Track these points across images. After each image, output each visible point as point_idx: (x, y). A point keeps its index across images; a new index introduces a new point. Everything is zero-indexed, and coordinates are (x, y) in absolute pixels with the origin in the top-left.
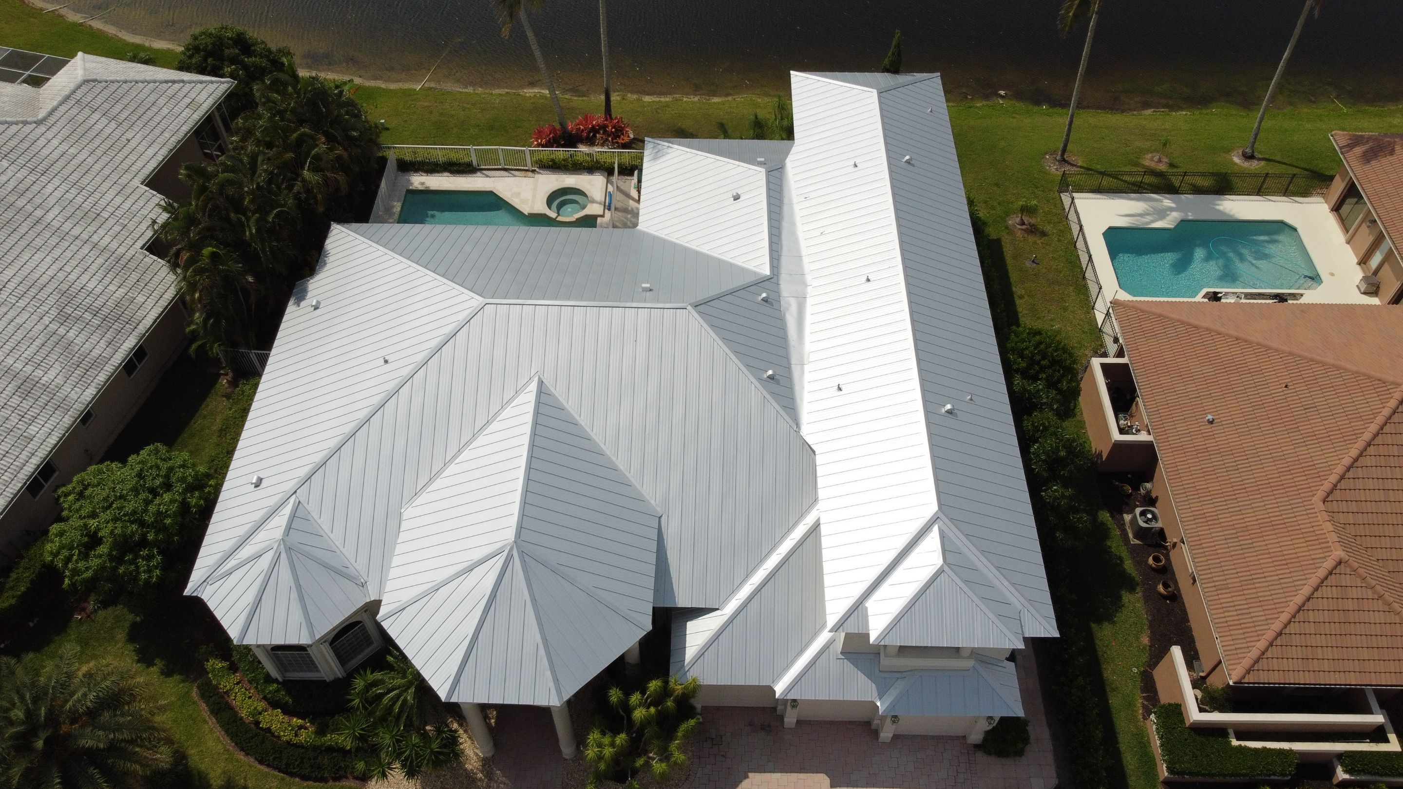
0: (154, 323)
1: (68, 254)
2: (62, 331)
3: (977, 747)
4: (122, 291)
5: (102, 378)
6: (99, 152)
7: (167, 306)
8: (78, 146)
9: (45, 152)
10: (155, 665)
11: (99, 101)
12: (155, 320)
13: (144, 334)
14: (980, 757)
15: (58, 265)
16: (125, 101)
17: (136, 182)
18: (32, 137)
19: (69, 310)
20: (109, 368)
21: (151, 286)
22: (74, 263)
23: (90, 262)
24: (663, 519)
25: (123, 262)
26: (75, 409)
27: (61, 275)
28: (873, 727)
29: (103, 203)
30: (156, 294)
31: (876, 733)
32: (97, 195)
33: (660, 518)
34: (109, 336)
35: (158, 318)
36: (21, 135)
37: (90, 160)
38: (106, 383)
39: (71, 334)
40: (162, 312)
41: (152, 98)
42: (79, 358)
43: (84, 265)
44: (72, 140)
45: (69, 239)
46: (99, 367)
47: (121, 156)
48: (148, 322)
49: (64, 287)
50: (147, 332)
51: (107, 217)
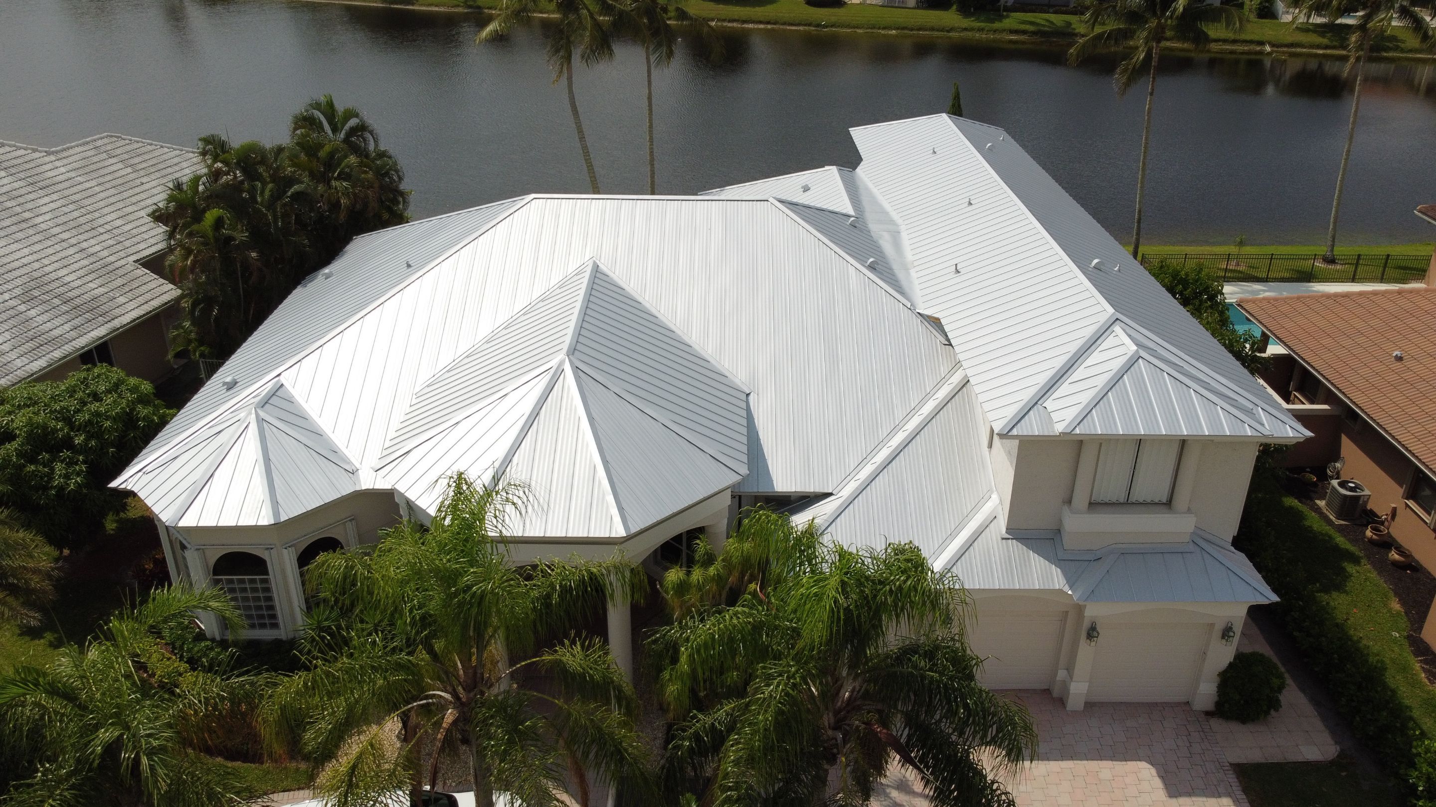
0: (131, 322)
1: (50, 251)
2: (22, 308)
3: (1208, 714)
4: (102, 290)
5: (57, 354)
6: (108, 185)
7: (151, 312)
8: (87, 177)
9: (50, 174)
10: (43, 638)
11: (118, 151)
12: (135, 320)
13: (118, 329)
14: (1216, 724)
15: (35, 257)
16: (146, 157)
17: (143, 213)
18: (39, 161)
19: (36, 293)
20: (68, 348)
21: (137, 292)
22: (54, 258)
23: (72, 261)
24: (751, 398)
25: (111, 268)
26: (16, 375)
27: (36, 265)
28: (1055, 694)
29: (101, 221)
30: (141, 300)
31: (1061, 702)
32: (97, 215)
33: (748, 395)
34: (77, 322)
35: (138, 318)
36: (27, 158)
37: (97, 189)
38: (60, 359)
39: (33, 313)
40: (144, 315)
41: (176, 160)
42: (35, 333)
43: (65, 262)
44: (80, 172)
45: (54, 240)
46: (56, 345)
47: (131, 192)
48: (126, 319)
49: (36, 274)
50: (121, 327)
51: (102, 232)
